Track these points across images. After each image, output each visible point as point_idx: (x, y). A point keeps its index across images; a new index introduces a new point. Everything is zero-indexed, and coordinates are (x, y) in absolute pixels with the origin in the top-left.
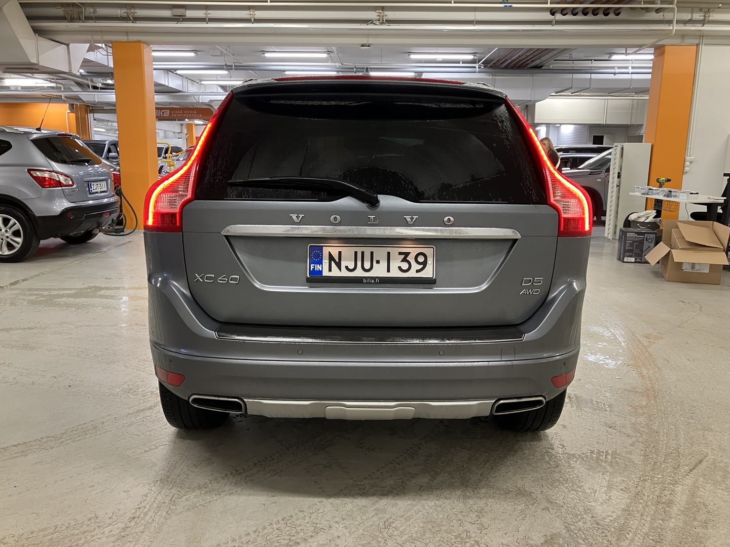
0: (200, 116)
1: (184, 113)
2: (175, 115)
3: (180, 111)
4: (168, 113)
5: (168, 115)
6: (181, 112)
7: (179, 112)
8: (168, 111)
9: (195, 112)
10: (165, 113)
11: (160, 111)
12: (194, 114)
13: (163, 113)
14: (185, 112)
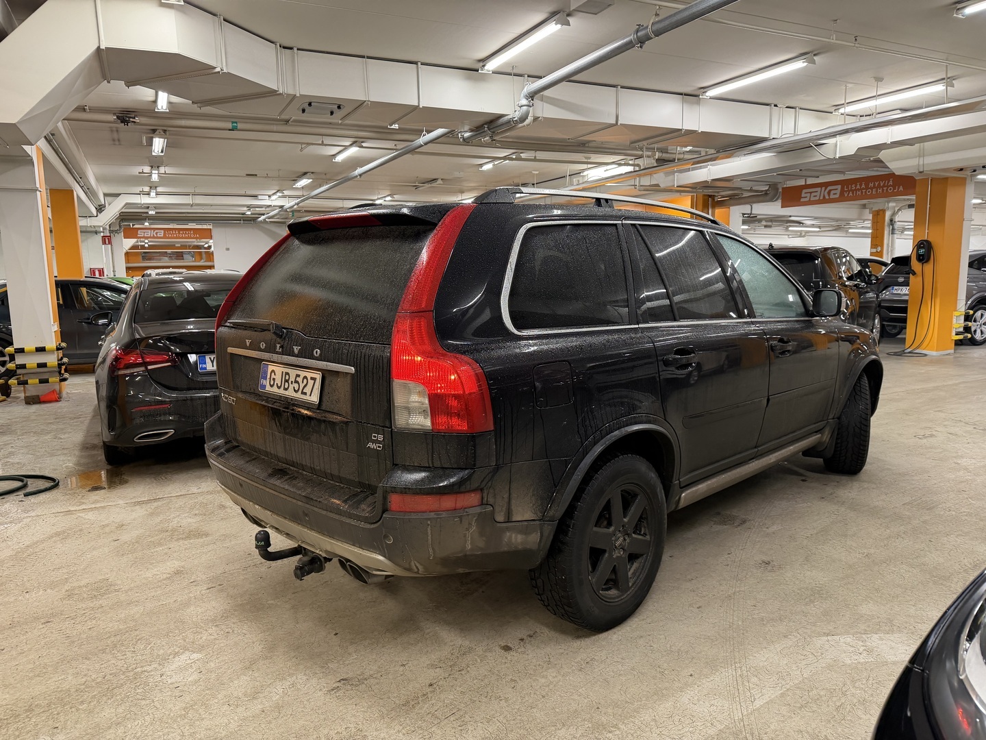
0: (901, 188)
1: (867, 188)
2: (851, 194)
3: (861, 185)
4: (838, 192)
5: (837, 196)
6: (863, 186)
7: (858, 187)
8: (839, 187)
9: (891, 183)
10: (832, 192)
11: (823, 188)
12: (888, 187)
13: (829, 193)
14: (871, 185)
